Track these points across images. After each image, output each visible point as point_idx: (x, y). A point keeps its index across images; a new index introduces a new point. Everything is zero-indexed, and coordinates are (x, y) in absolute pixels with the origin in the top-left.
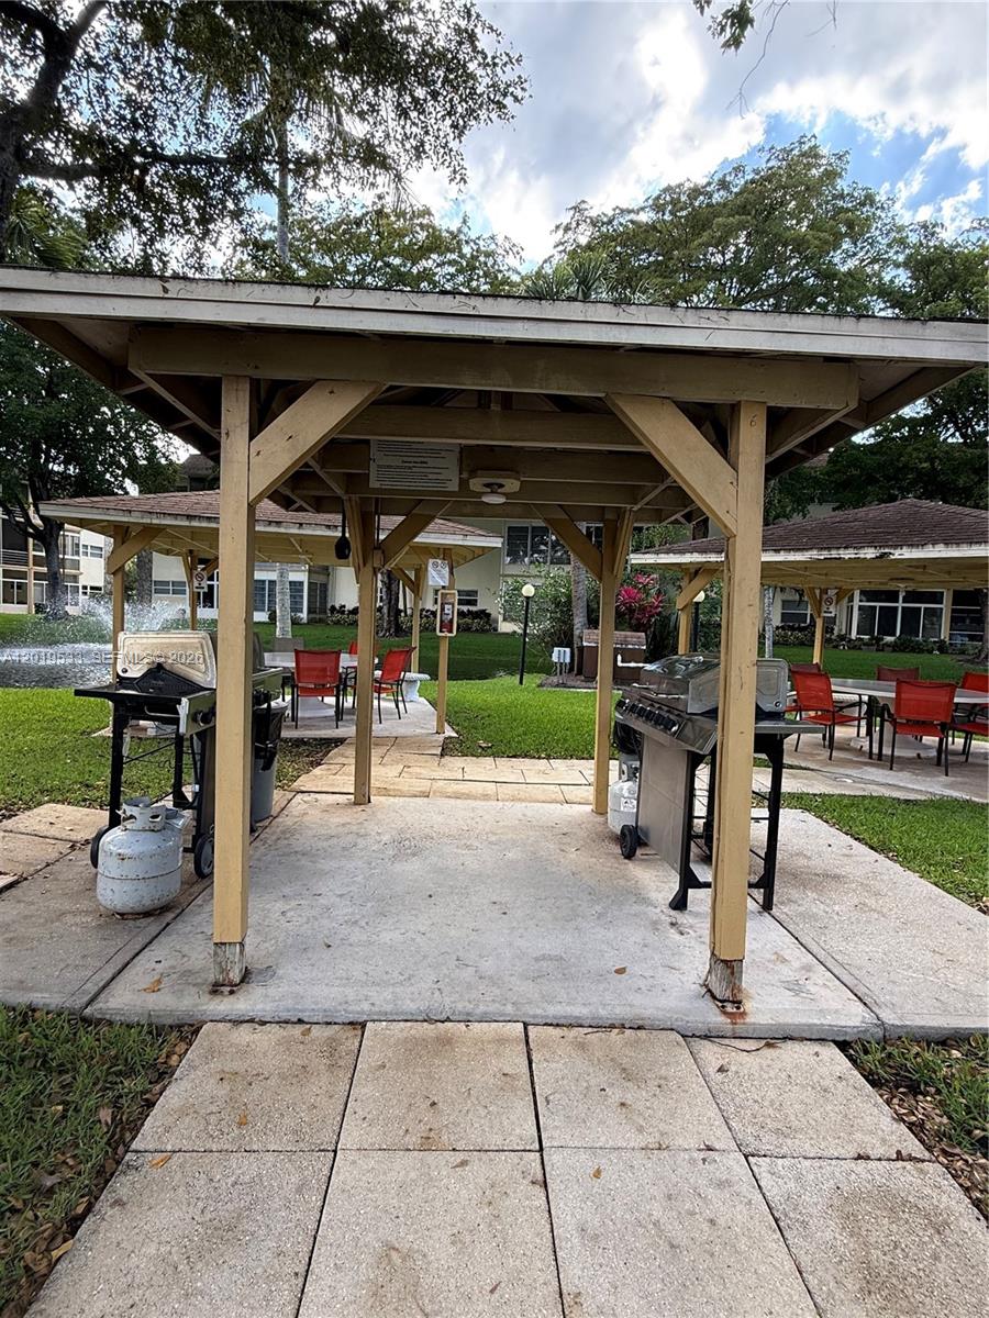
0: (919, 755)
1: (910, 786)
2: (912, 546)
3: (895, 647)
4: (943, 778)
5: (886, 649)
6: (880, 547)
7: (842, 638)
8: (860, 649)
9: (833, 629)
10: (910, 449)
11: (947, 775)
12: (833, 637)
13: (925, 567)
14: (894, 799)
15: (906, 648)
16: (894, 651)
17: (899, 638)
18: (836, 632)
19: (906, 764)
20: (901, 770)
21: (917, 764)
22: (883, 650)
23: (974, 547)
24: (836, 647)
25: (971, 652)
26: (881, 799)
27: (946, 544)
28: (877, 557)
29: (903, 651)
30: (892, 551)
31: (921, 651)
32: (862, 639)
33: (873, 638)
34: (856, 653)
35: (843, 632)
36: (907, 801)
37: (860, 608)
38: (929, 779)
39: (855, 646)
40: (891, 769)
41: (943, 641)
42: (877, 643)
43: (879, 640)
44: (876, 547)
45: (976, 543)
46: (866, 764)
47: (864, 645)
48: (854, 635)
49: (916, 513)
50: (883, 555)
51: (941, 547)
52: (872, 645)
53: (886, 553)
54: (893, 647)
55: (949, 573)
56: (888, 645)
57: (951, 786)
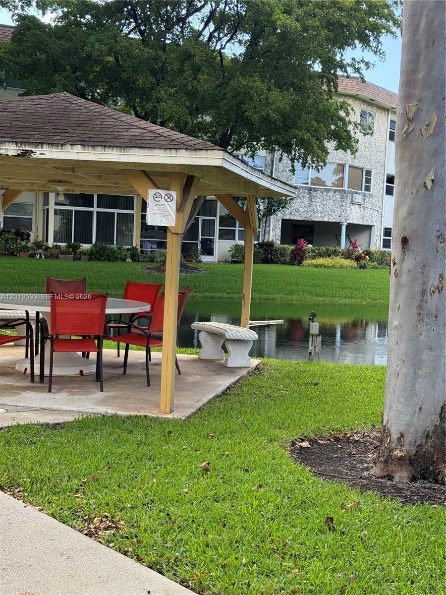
0: (81, 372)
1: (64, 408)
2: (51, 144)
3: (92, 256)
4: (99, 395)
5: (83, 257)
6: (22, 143)
7: (38, 245)
8: (57, 258)
9: (29, 235)
10: (92, 38)
11: (102, 391)
12: (29, 245)
13: (73, 170)
14: (42, 425)
15: (101, 256)
16: (91, 259)
17: (95, 246)
18: (32, 239)
19: (66, 383)
20: (59, 391)
21: (79, 382)
22: (79, 259)
23: (109, 151)
24: (33, 256)
25: (158, 260)
26: (27, 428)
27: (83, 146)
28: (19, 155)
29: (98, 260)
30: (34, 149)
31: (116, 259)
32: (59, 247)
33: (69, 246)
34: (52, 262)
35: (40, 239)
36: (55, 426)
37: (56, 212)
38: (84, 397)
39: (53, 254)
40: (50, 391)
41: (135, 249)
42: (75, 251)
43: (75, 248)
44: (17, 143)
45: (110, 146)
46: (25, 389)
47: (62, 253)
48: (51, 243)
49: (66, 108)
50: (25, 153)
51: (78, 148)
52: (69, 253)
53: (27, 151)
54: (90, 255)
55: (100, 177)
56: (84, 253)
57: (103, 402)
